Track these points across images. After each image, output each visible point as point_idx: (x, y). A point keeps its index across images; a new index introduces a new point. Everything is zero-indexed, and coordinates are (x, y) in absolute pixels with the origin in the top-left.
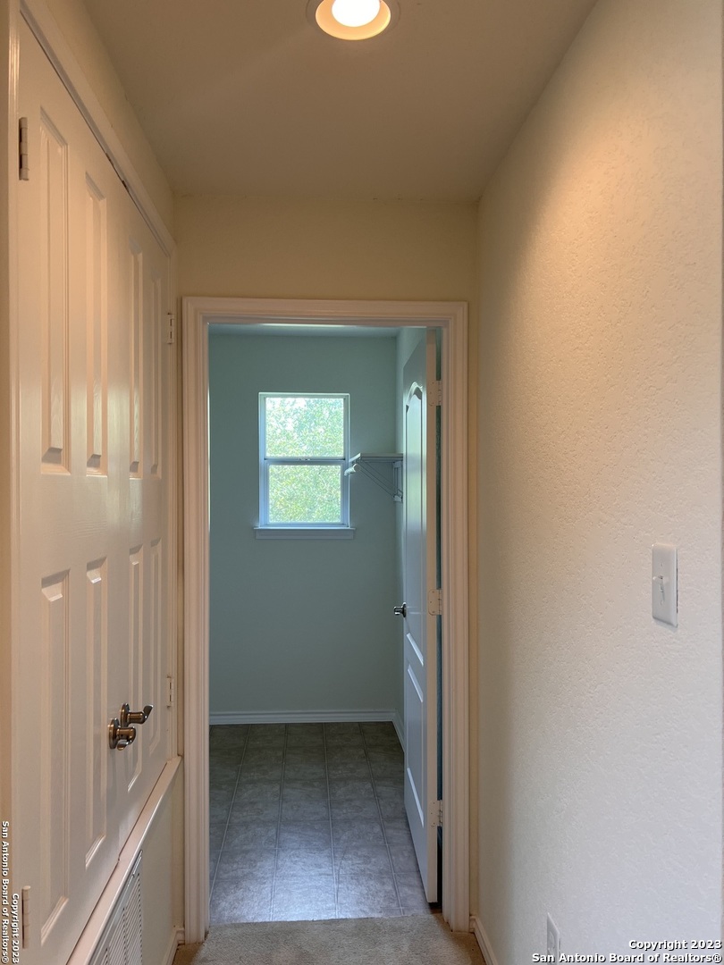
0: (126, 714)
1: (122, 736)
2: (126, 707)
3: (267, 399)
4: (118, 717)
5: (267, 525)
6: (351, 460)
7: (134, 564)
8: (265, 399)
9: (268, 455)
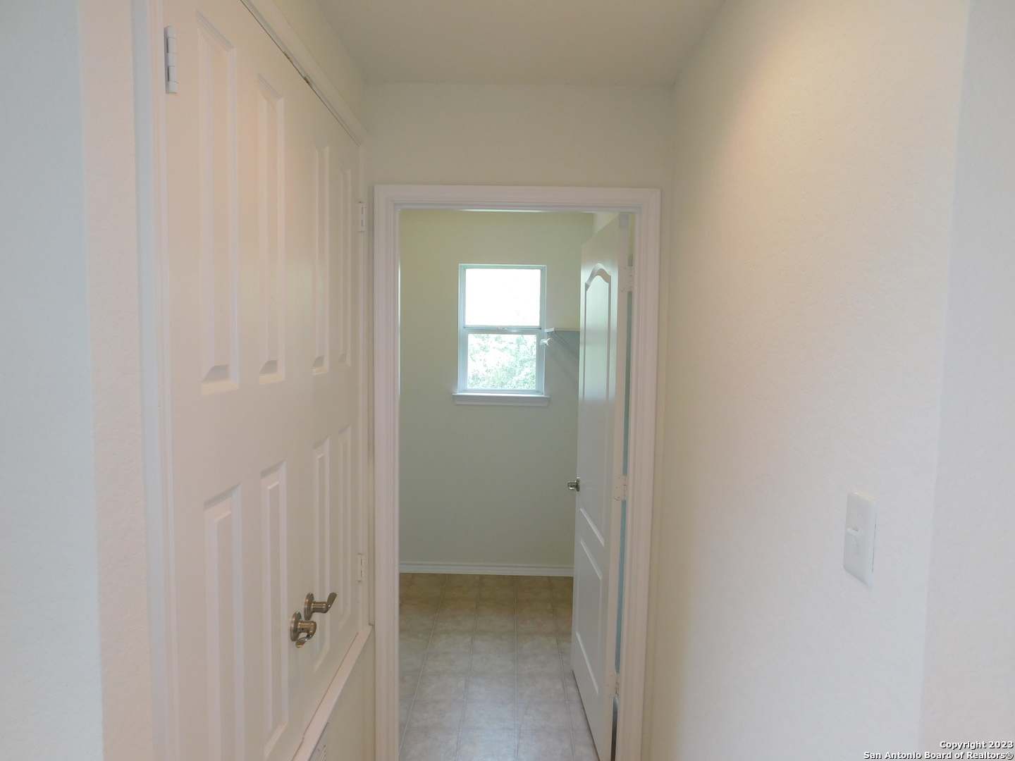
0: (309, 604)
1: (303, 630)
2: (310, 597)
3: (467, 270)
4: (301, 608)
5: (465, 391)
6: (546, 331)
7: (319, 457)
8: (465, 270)
9: (467, 324)
